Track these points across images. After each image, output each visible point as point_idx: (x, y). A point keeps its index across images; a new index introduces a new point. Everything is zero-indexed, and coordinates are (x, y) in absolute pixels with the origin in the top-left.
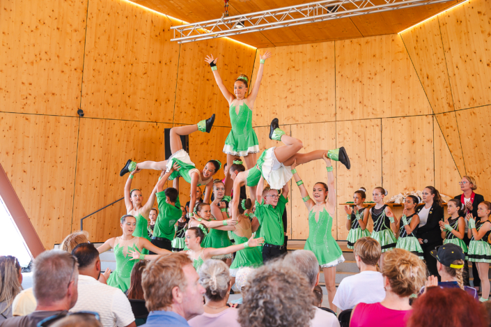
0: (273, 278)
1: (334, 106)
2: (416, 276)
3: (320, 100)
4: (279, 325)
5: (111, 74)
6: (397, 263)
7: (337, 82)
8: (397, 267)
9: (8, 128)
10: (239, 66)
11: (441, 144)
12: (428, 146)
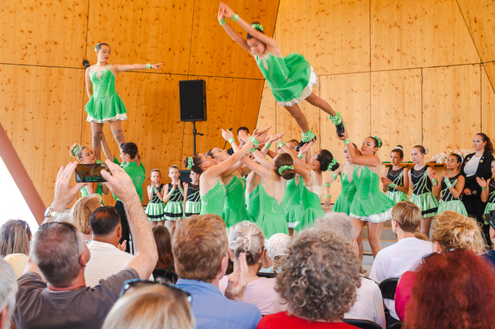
0: (317, 244)
1: (369, 54)
2: (471, 240)
3: (353, 48)
4: (326, 296)
5: (119, 20)
6: (450, 227)
7: (373, 27)
8: (451, 232)
9: (7, 81)
10: (262, 11)
11: (490, 97)
12: (475, 100)
